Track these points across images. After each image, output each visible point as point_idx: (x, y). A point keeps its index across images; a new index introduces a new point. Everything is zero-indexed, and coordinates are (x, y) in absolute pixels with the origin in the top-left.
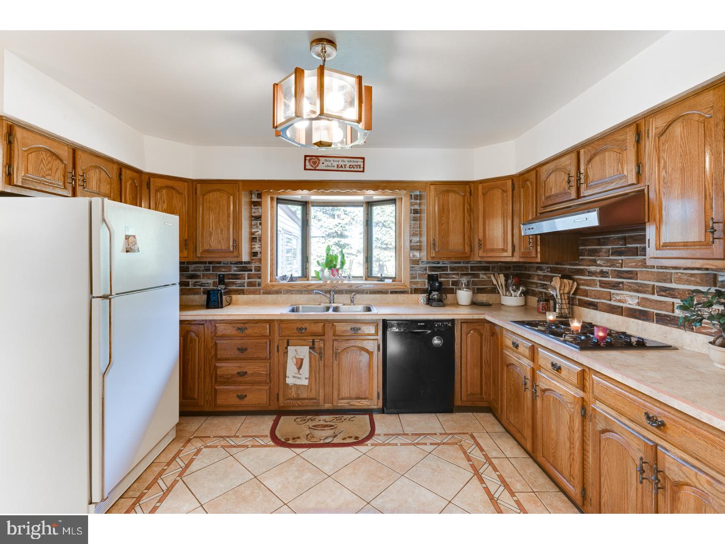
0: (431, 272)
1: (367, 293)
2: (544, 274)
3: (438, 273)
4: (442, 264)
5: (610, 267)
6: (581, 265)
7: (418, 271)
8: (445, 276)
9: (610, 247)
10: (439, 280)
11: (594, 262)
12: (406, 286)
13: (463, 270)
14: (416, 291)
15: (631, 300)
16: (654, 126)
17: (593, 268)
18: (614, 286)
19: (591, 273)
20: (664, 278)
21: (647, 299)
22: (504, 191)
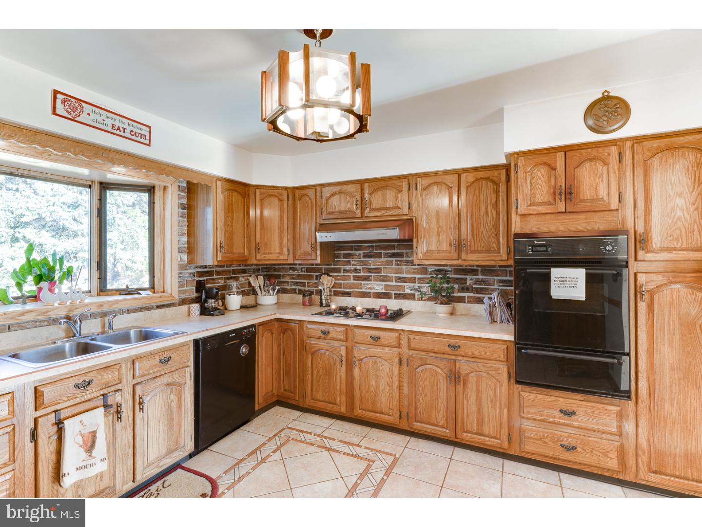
0: (199, 277)
1: (124, 313)
2: (298, 273)
3: (205, 278)
4: (210, 268)
5: (362, 266)
6: (337, 265)
7: (186, 277)
8: (212, 281)
9: (362, 252)
10: (206, 286)
11: (349, 263)
12: (173, 297)
13: (226, 274)
14: (183, 302)
15: (379, 287)
16: (421, 183)
17: (347, 267)
18: (365, 279)
19: (345, 271)
20: (400, 271)
21: (388, 285)
22: (281, 200)
